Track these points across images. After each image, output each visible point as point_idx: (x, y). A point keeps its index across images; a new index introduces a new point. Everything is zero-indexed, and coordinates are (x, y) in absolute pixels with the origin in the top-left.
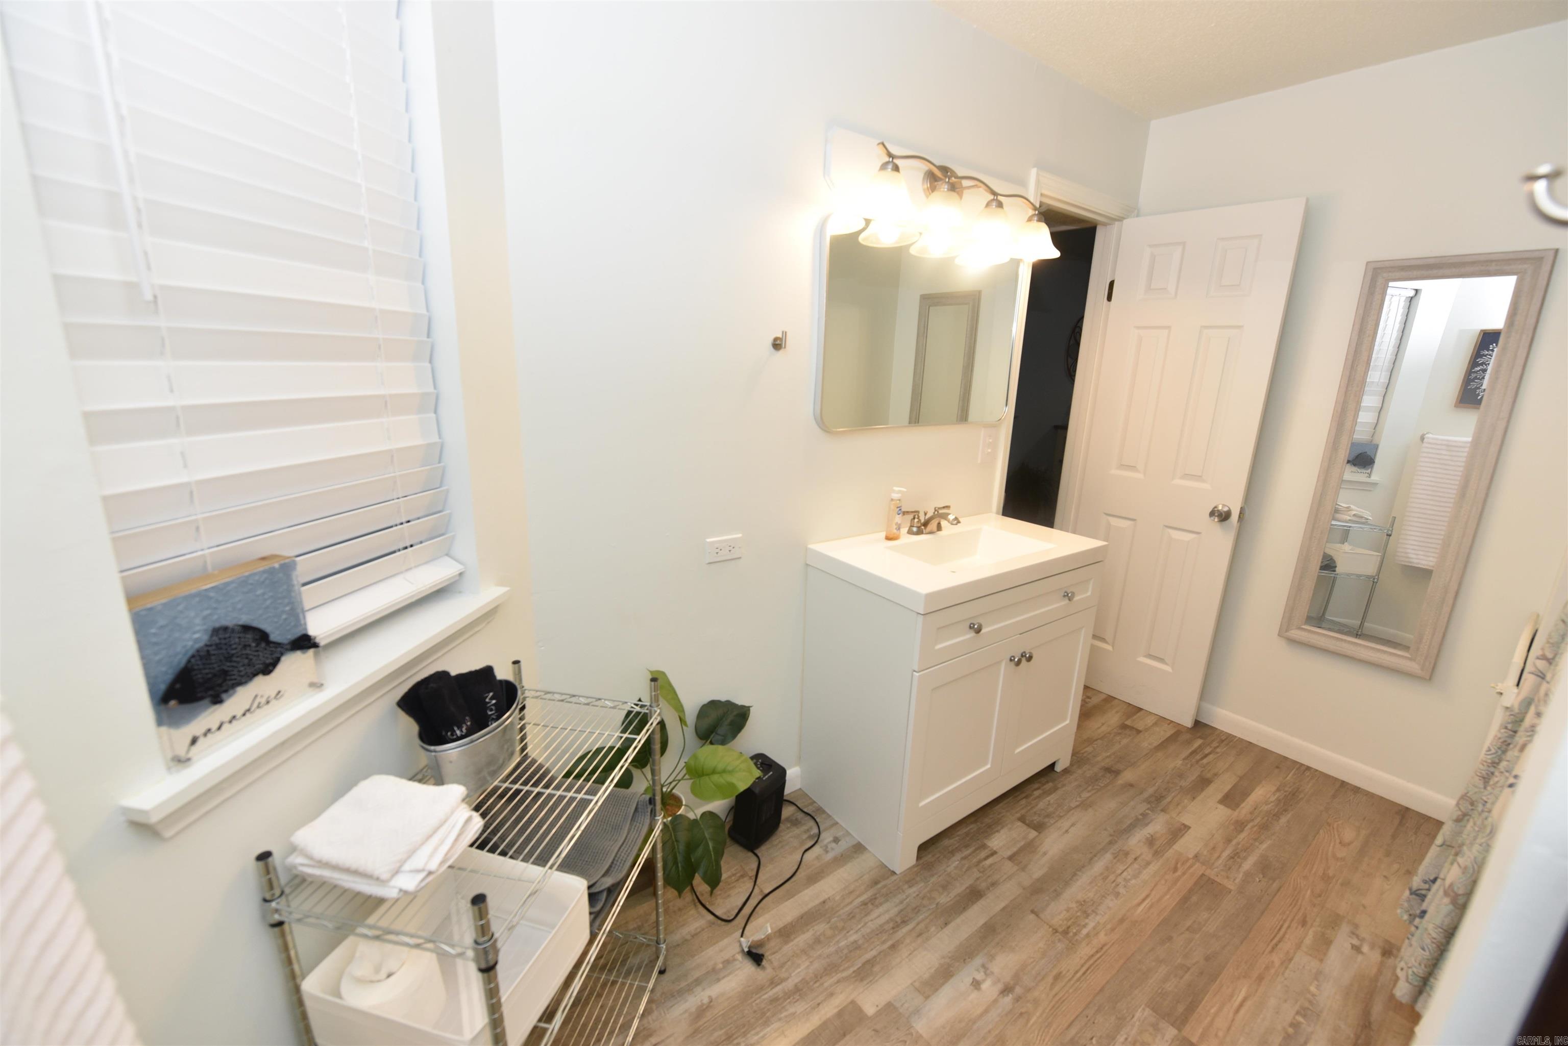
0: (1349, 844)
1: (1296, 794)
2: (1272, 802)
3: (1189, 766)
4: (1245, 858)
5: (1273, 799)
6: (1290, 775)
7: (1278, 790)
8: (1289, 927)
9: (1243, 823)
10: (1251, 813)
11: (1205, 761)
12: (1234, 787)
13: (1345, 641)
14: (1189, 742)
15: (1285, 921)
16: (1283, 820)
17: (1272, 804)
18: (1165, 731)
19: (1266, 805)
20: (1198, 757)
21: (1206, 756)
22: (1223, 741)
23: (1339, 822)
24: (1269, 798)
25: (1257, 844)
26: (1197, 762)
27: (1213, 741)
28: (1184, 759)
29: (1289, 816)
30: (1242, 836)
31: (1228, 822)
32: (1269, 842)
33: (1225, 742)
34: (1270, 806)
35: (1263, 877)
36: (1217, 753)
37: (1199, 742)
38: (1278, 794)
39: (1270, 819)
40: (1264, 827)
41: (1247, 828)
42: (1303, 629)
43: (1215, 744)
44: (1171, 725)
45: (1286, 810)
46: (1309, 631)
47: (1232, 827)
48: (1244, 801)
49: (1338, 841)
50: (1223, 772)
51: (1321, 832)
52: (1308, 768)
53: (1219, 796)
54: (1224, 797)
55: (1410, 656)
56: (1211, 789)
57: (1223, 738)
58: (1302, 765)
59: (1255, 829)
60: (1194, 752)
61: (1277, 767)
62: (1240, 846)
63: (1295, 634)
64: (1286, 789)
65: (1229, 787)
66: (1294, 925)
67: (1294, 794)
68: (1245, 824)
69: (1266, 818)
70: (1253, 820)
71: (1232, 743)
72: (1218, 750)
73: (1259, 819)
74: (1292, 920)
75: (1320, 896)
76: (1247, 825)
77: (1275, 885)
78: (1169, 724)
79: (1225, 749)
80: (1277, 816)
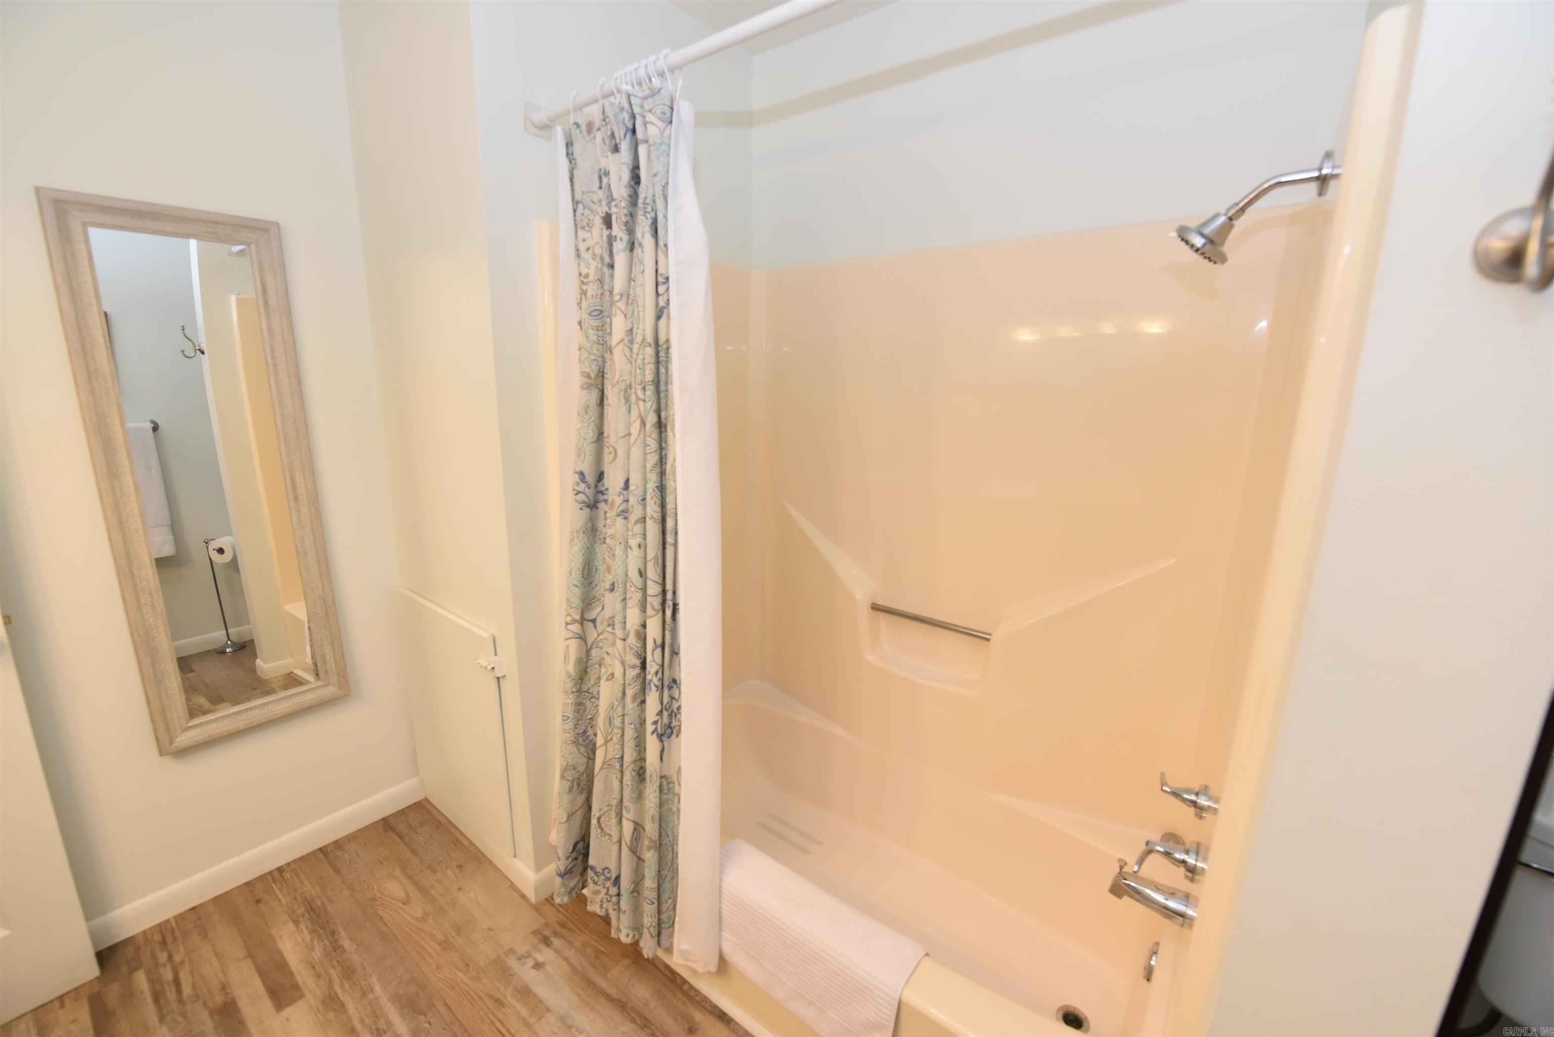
0: (408, 896)
1: (314, 906)
2: (312, 940)
3: (180, 1019)
4: (389, 1024)
5: (307, 937)
6: (280, 896)
7: (296, 923)
8: (501, 1022)
9: (330, 996)
10: (318, 976)
11: (187, 990)
12: (263, 975)
13: (251, 709)
14: (129, 995)
15: (492, 1023)
16: (346, 943)
17: (315, 942)
18: (73, 1021)
19: (313, 950)
20: (171, 995)
21: (177, 982)
22: (163, 943)
23: (375, 887)
24: (304, 941)
25: (371, 996)
26: (181, 1001)
27: (153, 956)
28: (162, 1019)
29: (343, 933)
30: (351, 1007)
31: (320, 1017)
32: (374, 979)
33: (169, 940)
34: (317, 948)
35: (425, 1015)
36: (182, 963)
37: (141, 980)
38: (303, 926)
39: (338, 958)
40: (348, 972)
41: (340, 995)
42: (191, 727)
43: (163, 957)
44: (67, 1003)
45: (333, 933)
46: (201, 725)
47: (331, 1015)
48: (291, 975)
49: (400, 905)
50: (225, 975)
51: (380, 912)
52: (280, 870)
53: (267, 1004)
54: (271, 998)
55: (323, 683)
56: (247, 1009)
57: (157, 938)
58: (271, 873)
59: (347, 986)
60: (157, 997)
61: (258, 901)
62: (367, 1021)
63: (184, 739)
64: (299, 912)
65: (257, 982)
66: (500, 1015)
67: (312, 909)
68: (333, 994)
69: (335, 963)
70: (331, 981)
71: (177, 933)
72: (177, 958)
73: (332, 971)
74: (493, 1014)
75: (468, 965)
76: (336, 994)
77: (441, 1008)
78: (62, 1006)
79: (182, 948)
80: (336, 948)
